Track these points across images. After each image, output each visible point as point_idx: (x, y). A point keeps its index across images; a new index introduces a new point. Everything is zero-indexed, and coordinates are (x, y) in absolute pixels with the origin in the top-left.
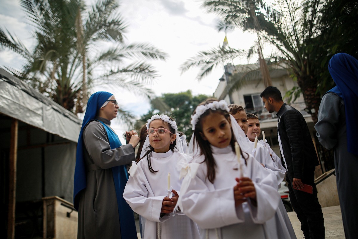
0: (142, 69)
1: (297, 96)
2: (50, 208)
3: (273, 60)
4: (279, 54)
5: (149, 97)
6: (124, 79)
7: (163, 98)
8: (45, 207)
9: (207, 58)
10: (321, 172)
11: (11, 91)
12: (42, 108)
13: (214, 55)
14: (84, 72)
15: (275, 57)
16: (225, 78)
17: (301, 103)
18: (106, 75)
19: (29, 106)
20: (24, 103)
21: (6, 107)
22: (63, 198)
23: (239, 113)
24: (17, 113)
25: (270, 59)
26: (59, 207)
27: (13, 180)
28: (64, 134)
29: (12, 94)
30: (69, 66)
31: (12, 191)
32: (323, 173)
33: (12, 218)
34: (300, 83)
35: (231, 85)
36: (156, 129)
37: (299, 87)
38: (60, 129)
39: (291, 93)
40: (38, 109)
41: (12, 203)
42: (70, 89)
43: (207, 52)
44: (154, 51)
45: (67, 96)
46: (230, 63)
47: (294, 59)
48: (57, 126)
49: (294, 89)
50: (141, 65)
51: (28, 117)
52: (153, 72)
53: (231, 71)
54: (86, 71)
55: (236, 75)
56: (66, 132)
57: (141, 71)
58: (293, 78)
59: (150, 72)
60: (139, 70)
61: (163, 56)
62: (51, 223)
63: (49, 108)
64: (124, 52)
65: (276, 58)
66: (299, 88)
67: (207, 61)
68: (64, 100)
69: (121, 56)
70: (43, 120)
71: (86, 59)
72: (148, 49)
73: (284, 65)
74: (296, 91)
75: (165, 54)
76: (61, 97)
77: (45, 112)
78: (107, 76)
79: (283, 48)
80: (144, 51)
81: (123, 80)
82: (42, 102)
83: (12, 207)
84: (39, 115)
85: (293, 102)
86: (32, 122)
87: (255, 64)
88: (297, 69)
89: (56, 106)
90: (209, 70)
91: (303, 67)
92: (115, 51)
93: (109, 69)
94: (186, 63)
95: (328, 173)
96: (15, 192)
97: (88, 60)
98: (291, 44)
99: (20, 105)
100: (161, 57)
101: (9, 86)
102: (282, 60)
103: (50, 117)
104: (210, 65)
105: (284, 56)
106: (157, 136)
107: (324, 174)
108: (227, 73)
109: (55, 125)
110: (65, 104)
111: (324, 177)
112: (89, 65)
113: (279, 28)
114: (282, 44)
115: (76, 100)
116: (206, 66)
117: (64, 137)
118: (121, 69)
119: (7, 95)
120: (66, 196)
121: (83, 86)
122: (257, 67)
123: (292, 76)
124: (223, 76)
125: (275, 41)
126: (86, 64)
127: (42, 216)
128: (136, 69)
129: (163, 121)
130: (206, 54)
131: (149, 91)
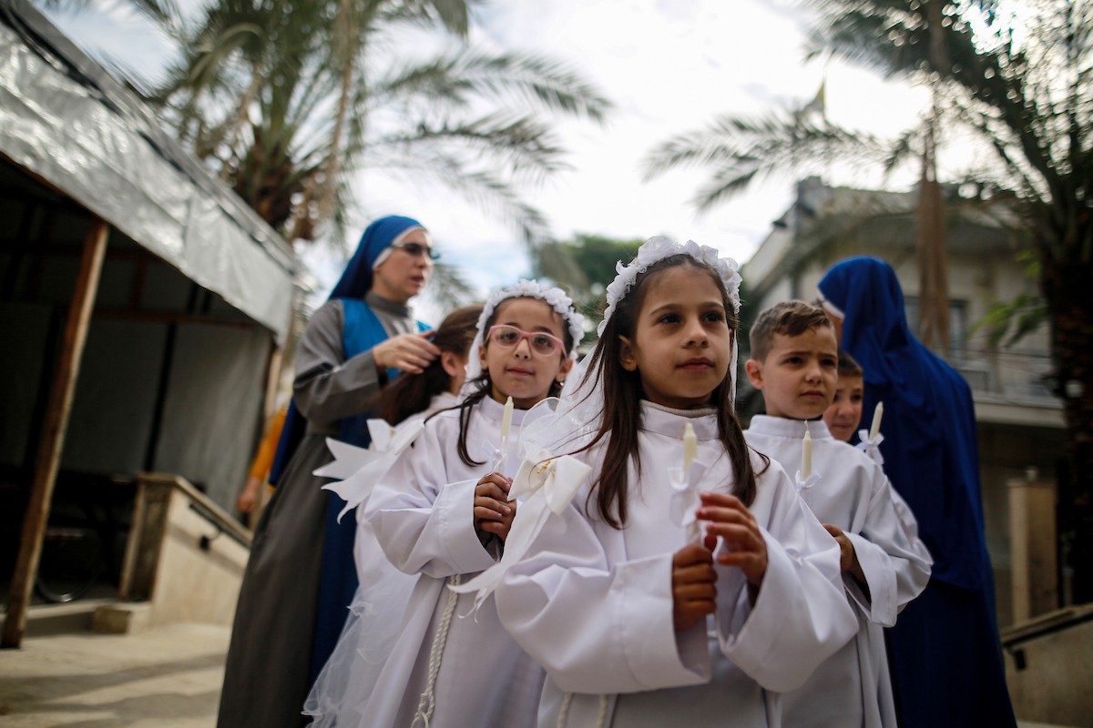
0: (517, 137)
1: (1027, 327)
2: (156, 509)
3: (968, 192)
4: (997, 173)
5: (528, 234)
6: (460, 160)
7: (573, 249)
8: (141, 502)
9: (742, 143)
10: (1054, 600)
11: (105, 129)
12: (188, 203)
13: (769, 137)
14: (339, 116)
15: (980, 181)
16: (790, 221)
17: (1036, 355)
18: (403, 136)
19: (149, 188)
20: (137, 174)
21: (82, 177)
22: (201, 487)
23: (815, 333)
24: (111, 200)
25: (957, 186)
26: (180, 512)
27: (61, 400)
28: (239, 292)
29: (107, 141)
30: (299, 91)
31: (54, 432)
32: (1061, 605)
33: (39, 510)
34: (1048, 287)
35: (806, 248)
36: (525, 333)
37: (1043, 300)
38: (232, 275)
39: (1009, 314)
40: (175, 202)
41: (47, 468)
42: (288, 161)
43: (745, 121)
44: (572, 90)
45: (272, 183)
46: (816, 173)
47: (1047, 199)
48: (223, 266)
49: (1021, 302)
50: (518, 125)
51: (141, 220)
52: (551, 151)
53: (816, 202)
54: (349, 115)
55: (829, 217)
56: (247, 292)
57: (513, 143)
58: (1025, 264)
59: (541, 149)
60: (507, 138)
61: (598, 107)
62: (149, 556)
63: (209, 204)
64: (475, 75)
65: (981, 186)
66: (1043, 304)
67: (743, 152)
68: (264, 192)
69: (467, 85)
70: (184, 237)
71: (354, 77)
72: (557, 79)
73: (1005, 214)
74: (1028, 310)
75: (604, 102)
76: (257, 181)
77: (195, 215)
78: (407, 140)
79: (1016, 154)
80: (541, 82)
81: (453, 164)
82: (193, 182)
83: (45, 478)
84: (174, 221)
85: (1007, 346)
86: (148, 236)
87: (903, 194)
88: (1050, 236)
89: (233, 205)
90: (741, 182)
91: (1071, 234)
92: (451, 65)
93: (416, 118)
94: (668, 147)
95: (1079, 611)
96: (60, 440)
97: (361, 81)
98: (1048, 148)
99: (123, 179)
100: (594, 113)
101: (101, 113)
102: (1004, 195)
103: (207, 236)
104: (746, 169)
105: (1012, 184)
106: (526, 357)
107: (1064, 611)
108: (801, 208)
109: (216, 261)
110: (265, 205)
111: (1061, 621)
112: (360, 98)
113: (1017, 84)
114: (1016, 139)
115: (297, 199)
116: (731, 169)
117: (238, 303)
118: (453, 125)
119: (91, 139)
120: (212, 485)
121: (330, 159)
122: (905, 205)
123: (1025, 256)
124: (786, 214)
125: (993, 126)
126: (351, 94)
127: (127, 528)
128: (502, 133)
129: (552, 307)
130: (741, 127)
131: (533, 215)
